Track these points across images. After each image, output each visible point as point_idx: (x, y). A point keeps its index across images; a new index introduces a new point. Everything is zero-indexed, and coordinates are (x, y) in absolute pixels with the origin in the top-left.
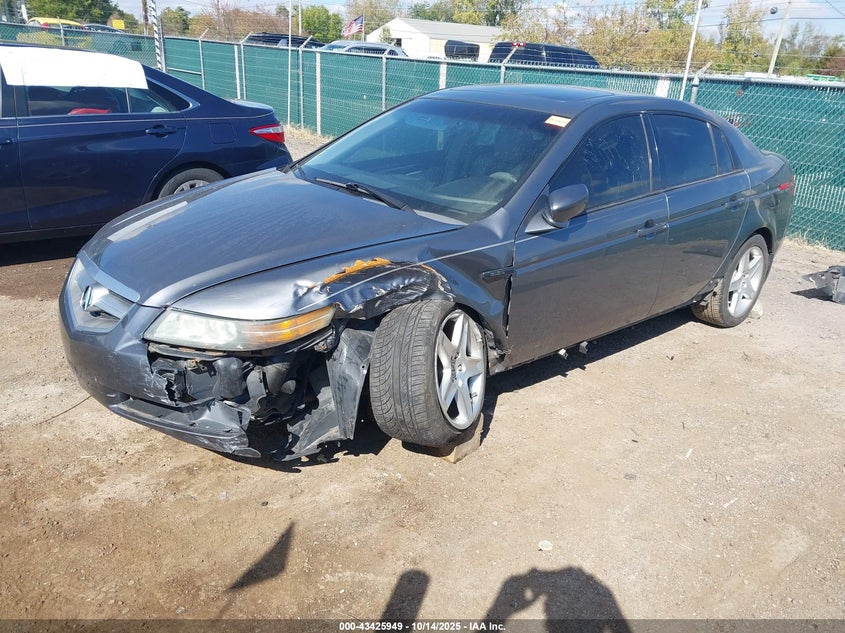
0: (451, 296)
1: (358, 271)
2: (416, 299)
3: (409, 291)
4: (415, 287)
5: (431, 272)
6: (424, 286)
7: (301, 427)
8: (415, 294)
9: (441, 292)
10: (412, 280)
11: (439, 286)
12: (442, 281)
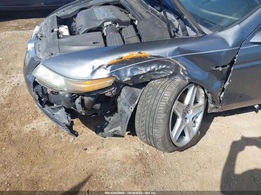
0: (187, 78)
1: (130, 59)
2: (166, 77)
3: (161, 72)
4: (165, 70)
5: (176, 63)
6: (171, 70)
7: (110, 119)
8: (165, 74)
9: (181, 75)
10: (164, 66)
11: (181, 72)
12: (183, 69)
